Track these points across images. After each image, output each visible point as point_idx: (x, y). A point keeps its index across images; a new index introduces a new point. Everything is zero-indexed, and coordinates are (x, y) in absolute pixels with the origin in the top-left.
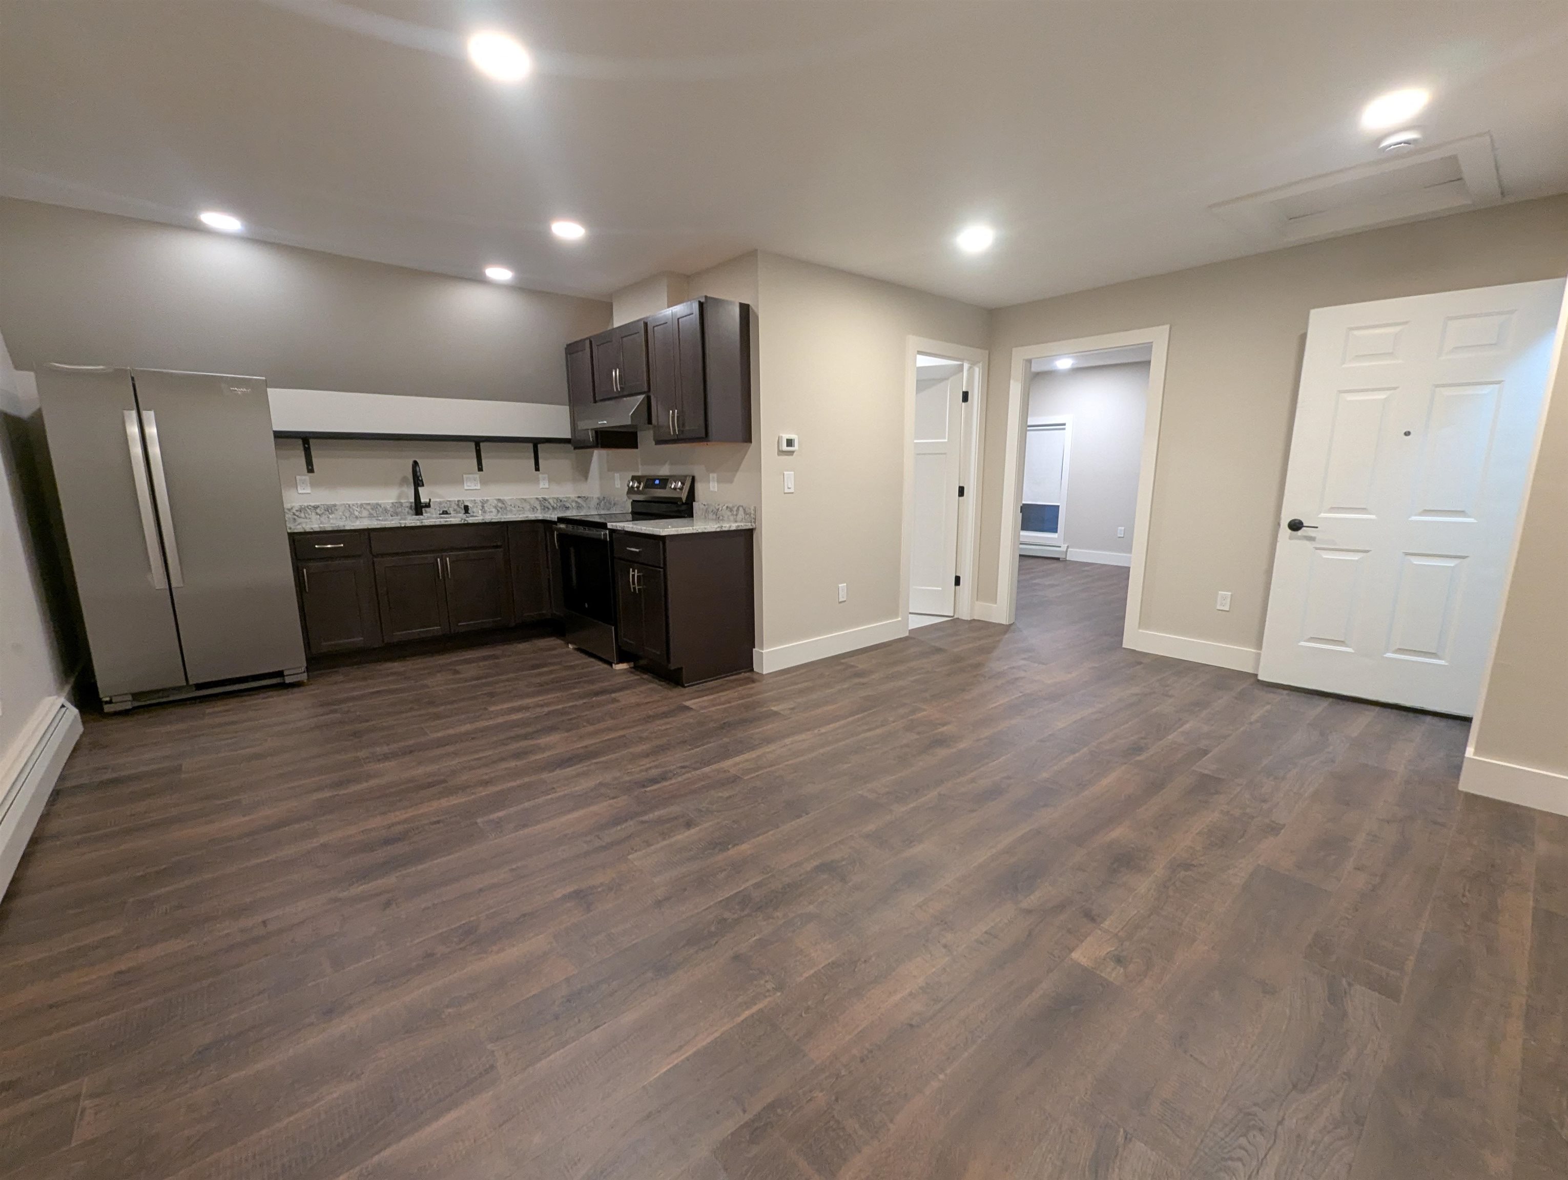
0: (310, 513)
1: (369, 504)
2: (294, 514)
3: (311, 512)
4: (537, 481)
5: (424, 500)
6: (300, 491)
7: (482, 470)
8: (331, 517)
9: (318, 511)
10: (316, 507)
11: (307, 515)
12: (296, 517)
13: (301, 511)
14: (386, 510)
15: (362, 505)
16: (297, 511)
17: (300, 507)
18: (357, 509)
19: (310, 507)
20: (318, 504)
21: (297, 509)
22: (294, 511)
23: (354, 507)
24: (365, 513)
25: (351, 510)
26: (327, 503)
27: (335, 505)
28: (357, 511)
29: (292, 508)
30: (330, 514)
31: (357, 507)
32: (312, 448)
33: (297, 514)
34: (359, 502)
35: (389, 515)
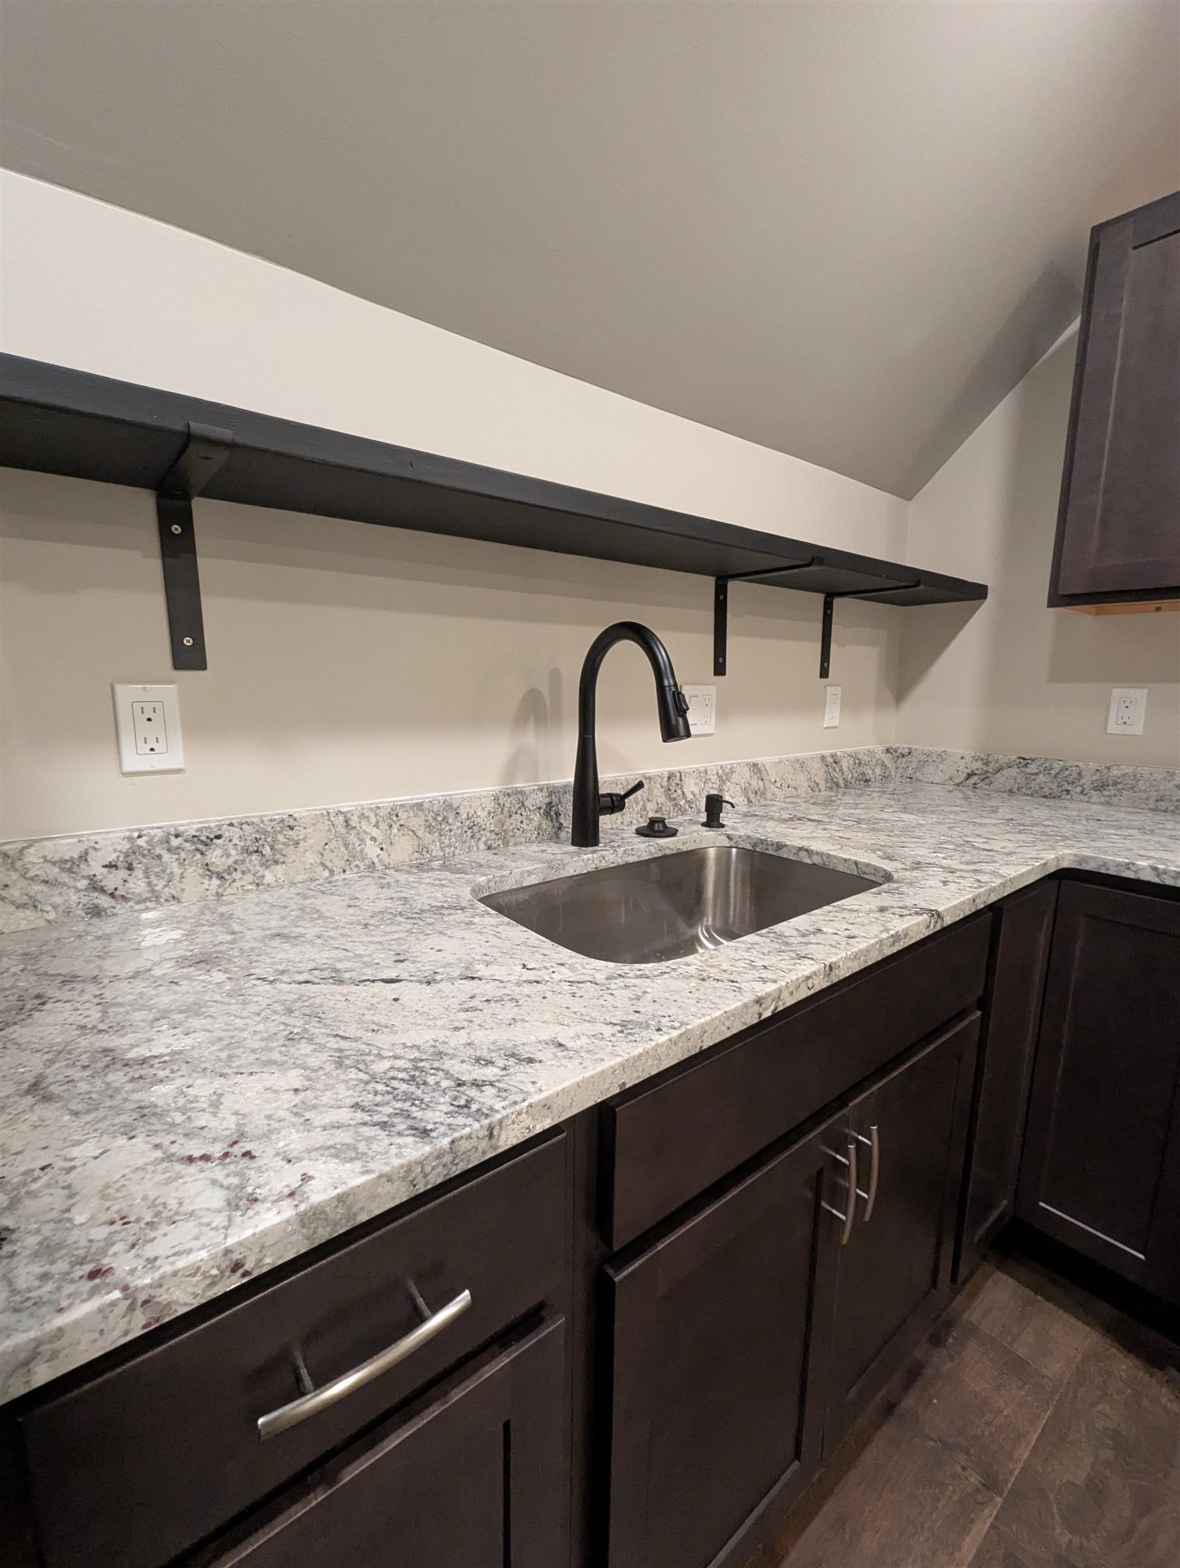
0: (177, 871)
1: (420, 806)
2: (95, 886)
3: (182, 863)
4: (816, 706)
5: (609, 778)
6: (132, 762)
7: (723, 673)
8: (269, 878)
9: (215, 856)
10: (205, 841)
11: (160, 885)
12: (104, 901)
13: (130, 868)
14: (473, 828)
15: (394, 813)
16: (111, 866)
17: (126, 846)
18: (375, 832)
19: (175, 842)
20: (213, 821)
21: (112, 857)
22: (95, 867)
23: (365, 826)
24: (403, 850)
25: (353, 838)
26: (253, 815)
27: (288, 824)
28: (373, 839)
29: (84, 857)
30: (265, 865)
31: (377, 826)
32: (202, 541)
33: (112, 880)
34: (386, 801)
35: (482, 846)
